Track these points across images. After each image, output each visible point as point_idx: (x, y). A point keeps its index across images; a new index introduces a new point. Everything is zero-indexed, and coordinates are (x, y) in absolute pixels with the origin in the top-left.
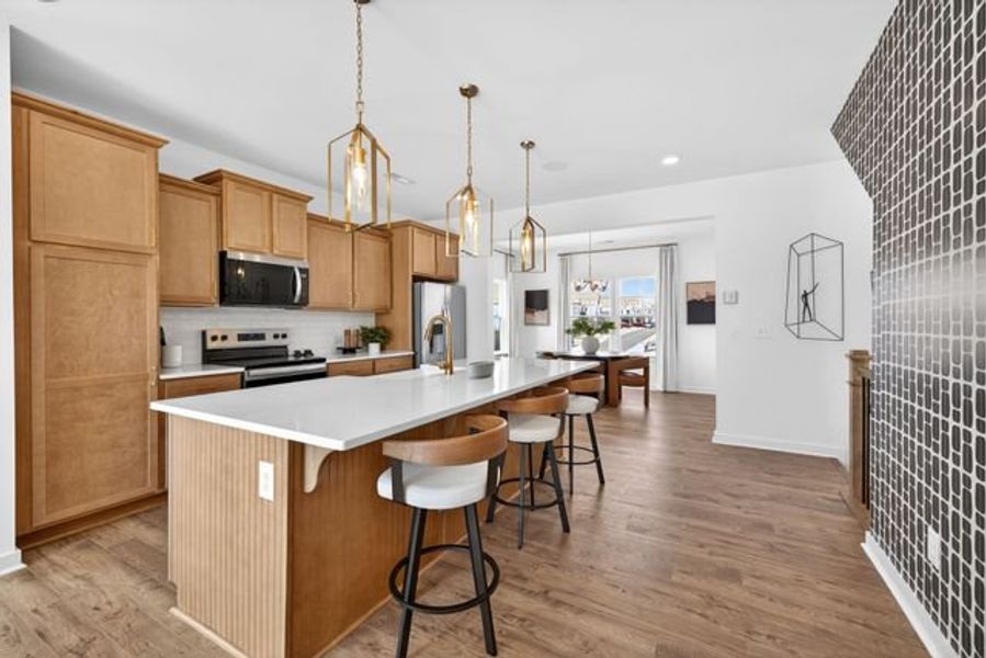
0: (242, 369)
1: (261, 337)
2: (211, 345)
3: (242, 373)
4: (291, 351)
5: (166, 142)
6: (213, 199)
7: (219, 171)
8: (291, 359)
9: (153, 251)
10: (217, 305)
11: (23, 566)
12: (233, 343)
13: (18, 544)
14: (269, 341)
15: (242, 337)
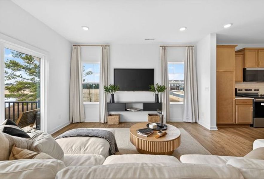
0: (253, 98)
1: (251, 90)
2: (238, 92)
3: (253, 100)
4: (259, 94)
5: (237, 45)
6: (242, 56)
7: (245, 48)
8: (259, 97)
9: (234, 71)
10: (242, 82)
11: (217, 130)
12: (243, 91)
13: (217, 126)
14: (253, 91)
15: (246, 90)
